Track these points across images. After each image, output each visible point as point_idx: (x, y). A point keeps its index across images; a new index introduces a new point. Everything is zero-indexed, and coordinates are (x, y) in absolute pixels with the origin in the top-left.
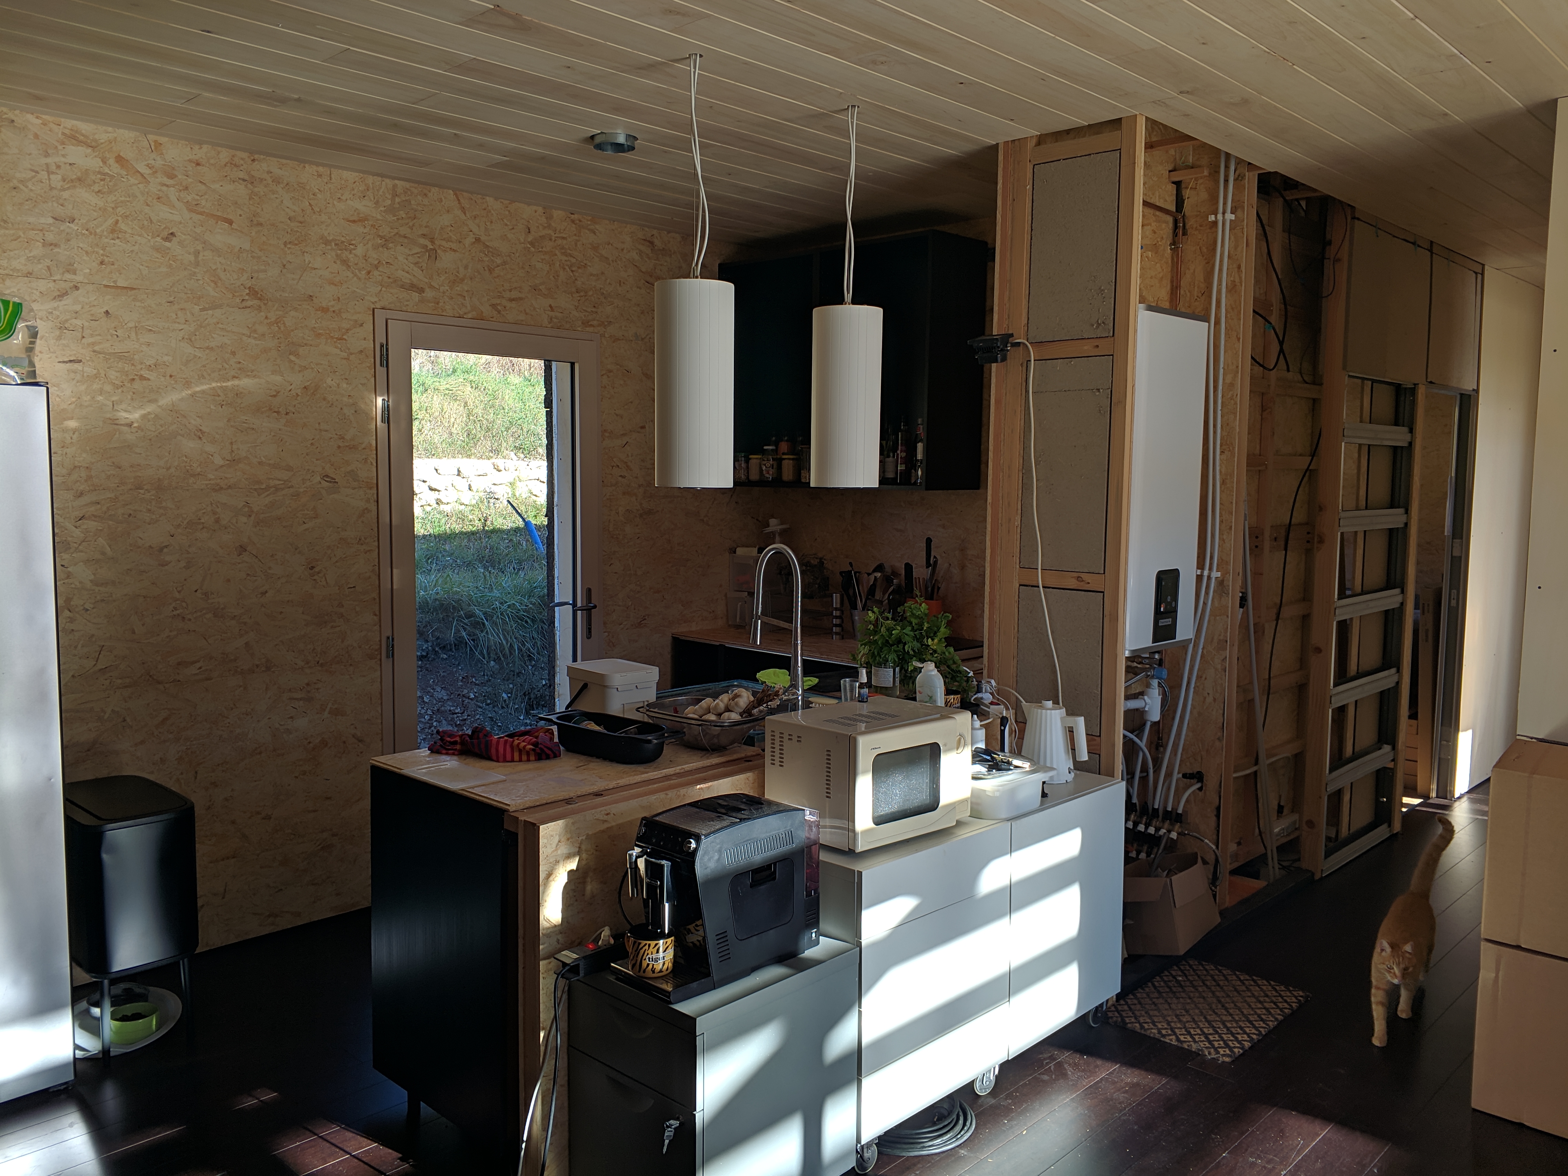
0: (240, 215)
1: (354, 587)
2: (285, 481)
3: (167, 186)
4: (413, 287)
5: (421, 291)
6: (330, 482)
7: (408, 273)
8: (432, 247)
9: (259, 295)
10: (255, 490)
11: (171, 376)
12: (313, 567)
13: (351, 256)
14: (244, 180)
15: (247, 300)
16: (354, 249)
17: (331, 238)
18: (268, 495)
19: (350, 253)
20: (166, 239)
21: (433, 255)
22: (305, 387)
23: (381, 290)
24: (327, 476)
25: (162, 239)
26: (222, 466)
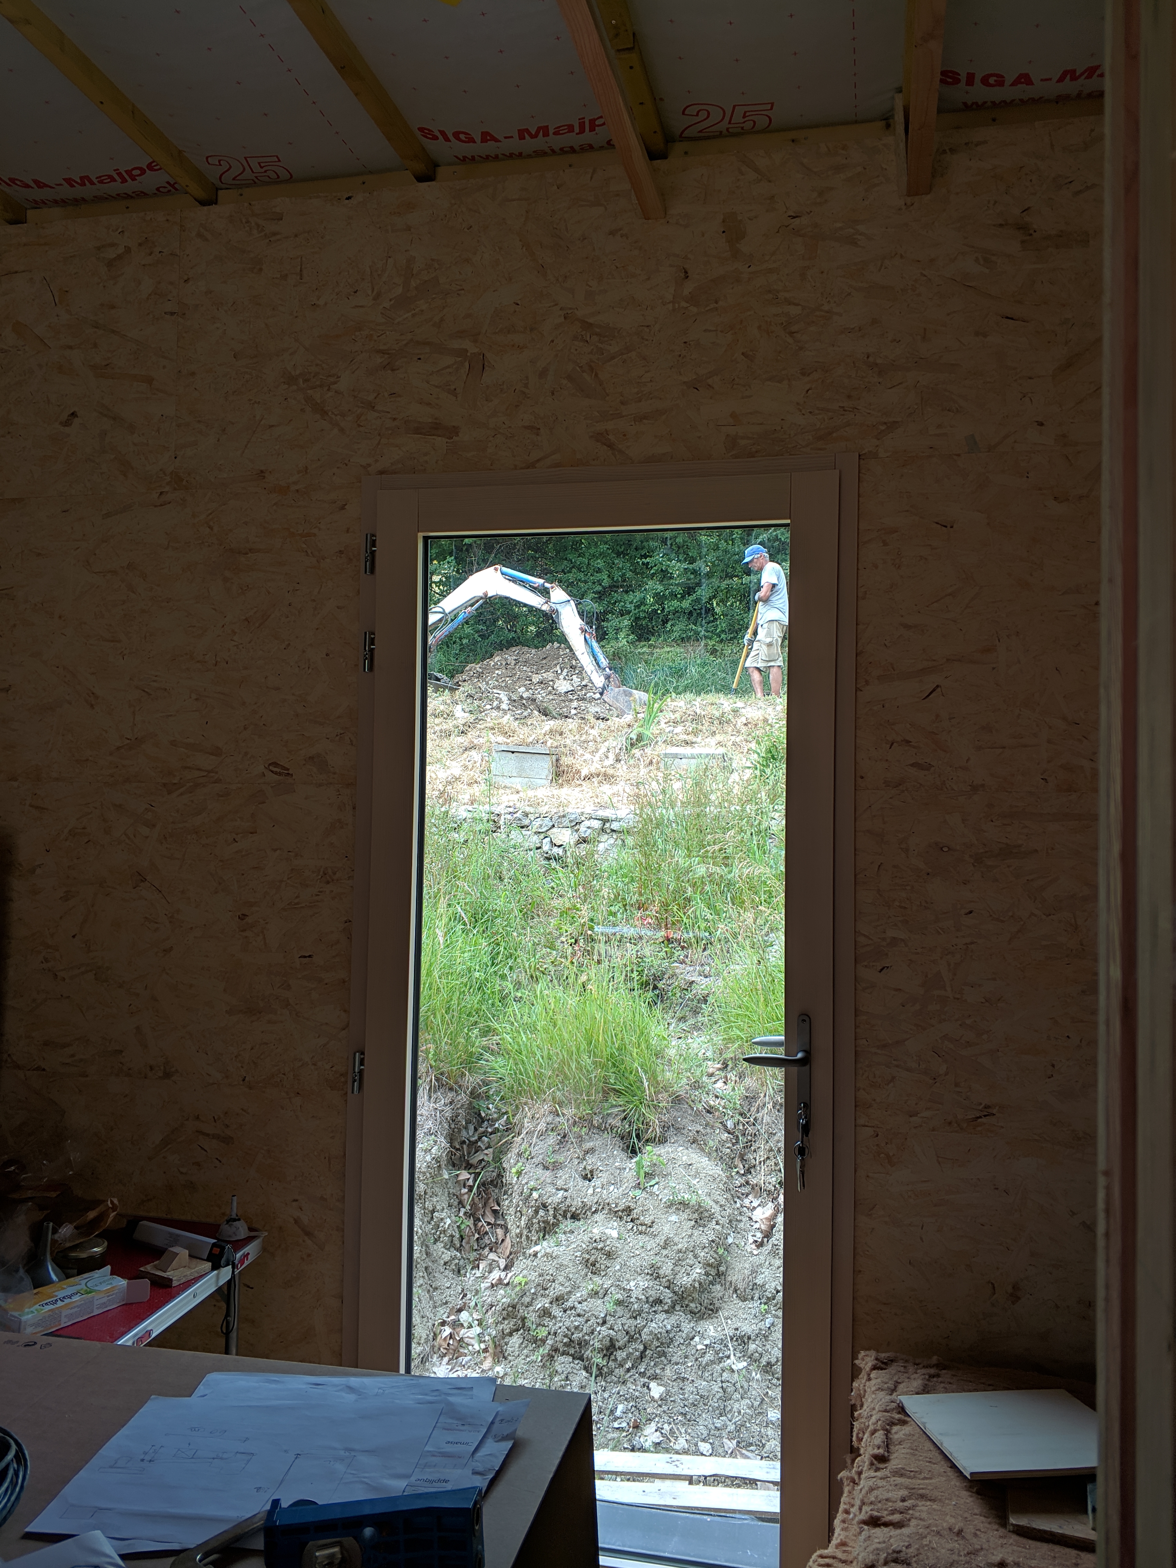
0: (164, 367)
1: (310, 956)
2: (209, 772)
3: (71, 347)
4: (436, 428)
5: (455, 431)
6: (280, 774)
7: (429, 404)
8: (476, 350)
9: (184, 483)
10: (164, 785)
11: (60, 617)
12: (243, 917)
13: (330, 394)
14: (172, 314)
15: (167, 492)
16: (335, 383)
17: (298, 372)
18: (182, 794)
19: (328, 390)
20: (67, 423)
21: (479, 364)
22: (246, 619)
23: (379, 444)
24: (275, 764)
25: (61, 423)
26: (118, 748)
